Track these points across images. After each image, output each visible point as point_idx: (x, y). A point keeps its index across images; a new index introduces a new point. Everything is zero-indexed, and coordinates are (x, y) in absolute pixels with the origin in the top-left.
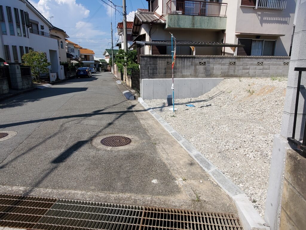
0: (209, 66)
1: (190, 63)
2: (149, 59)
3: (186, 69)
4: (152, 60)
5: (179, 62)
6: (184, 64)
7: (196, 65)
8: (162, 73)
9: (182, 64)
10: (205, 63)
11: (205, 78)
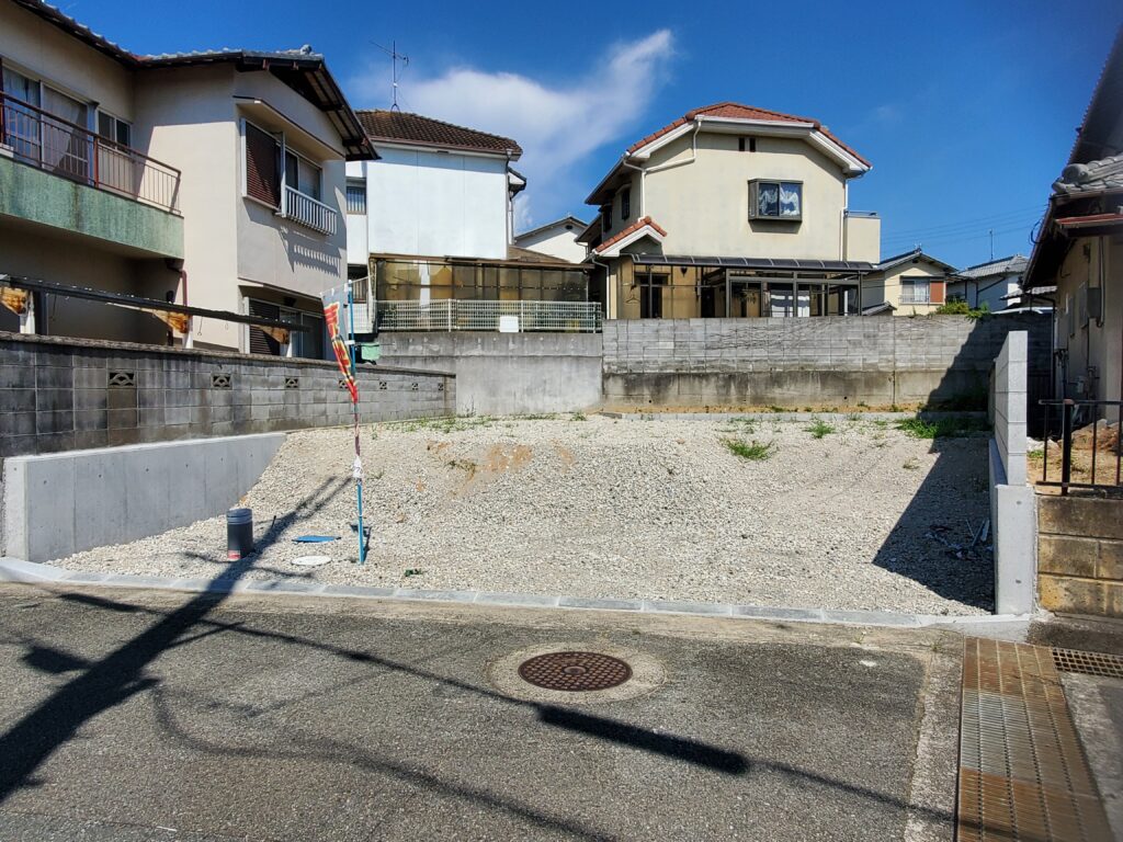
0: (240, 390)
1: (188, 380)
2: (34, 356)
3: (178, 402)
4: (48, 363)
5: (153, 375)
6: (169, 382)
7: (203, 388)
8: (90, 424)
9: (162, 383)
10: (228, 379)
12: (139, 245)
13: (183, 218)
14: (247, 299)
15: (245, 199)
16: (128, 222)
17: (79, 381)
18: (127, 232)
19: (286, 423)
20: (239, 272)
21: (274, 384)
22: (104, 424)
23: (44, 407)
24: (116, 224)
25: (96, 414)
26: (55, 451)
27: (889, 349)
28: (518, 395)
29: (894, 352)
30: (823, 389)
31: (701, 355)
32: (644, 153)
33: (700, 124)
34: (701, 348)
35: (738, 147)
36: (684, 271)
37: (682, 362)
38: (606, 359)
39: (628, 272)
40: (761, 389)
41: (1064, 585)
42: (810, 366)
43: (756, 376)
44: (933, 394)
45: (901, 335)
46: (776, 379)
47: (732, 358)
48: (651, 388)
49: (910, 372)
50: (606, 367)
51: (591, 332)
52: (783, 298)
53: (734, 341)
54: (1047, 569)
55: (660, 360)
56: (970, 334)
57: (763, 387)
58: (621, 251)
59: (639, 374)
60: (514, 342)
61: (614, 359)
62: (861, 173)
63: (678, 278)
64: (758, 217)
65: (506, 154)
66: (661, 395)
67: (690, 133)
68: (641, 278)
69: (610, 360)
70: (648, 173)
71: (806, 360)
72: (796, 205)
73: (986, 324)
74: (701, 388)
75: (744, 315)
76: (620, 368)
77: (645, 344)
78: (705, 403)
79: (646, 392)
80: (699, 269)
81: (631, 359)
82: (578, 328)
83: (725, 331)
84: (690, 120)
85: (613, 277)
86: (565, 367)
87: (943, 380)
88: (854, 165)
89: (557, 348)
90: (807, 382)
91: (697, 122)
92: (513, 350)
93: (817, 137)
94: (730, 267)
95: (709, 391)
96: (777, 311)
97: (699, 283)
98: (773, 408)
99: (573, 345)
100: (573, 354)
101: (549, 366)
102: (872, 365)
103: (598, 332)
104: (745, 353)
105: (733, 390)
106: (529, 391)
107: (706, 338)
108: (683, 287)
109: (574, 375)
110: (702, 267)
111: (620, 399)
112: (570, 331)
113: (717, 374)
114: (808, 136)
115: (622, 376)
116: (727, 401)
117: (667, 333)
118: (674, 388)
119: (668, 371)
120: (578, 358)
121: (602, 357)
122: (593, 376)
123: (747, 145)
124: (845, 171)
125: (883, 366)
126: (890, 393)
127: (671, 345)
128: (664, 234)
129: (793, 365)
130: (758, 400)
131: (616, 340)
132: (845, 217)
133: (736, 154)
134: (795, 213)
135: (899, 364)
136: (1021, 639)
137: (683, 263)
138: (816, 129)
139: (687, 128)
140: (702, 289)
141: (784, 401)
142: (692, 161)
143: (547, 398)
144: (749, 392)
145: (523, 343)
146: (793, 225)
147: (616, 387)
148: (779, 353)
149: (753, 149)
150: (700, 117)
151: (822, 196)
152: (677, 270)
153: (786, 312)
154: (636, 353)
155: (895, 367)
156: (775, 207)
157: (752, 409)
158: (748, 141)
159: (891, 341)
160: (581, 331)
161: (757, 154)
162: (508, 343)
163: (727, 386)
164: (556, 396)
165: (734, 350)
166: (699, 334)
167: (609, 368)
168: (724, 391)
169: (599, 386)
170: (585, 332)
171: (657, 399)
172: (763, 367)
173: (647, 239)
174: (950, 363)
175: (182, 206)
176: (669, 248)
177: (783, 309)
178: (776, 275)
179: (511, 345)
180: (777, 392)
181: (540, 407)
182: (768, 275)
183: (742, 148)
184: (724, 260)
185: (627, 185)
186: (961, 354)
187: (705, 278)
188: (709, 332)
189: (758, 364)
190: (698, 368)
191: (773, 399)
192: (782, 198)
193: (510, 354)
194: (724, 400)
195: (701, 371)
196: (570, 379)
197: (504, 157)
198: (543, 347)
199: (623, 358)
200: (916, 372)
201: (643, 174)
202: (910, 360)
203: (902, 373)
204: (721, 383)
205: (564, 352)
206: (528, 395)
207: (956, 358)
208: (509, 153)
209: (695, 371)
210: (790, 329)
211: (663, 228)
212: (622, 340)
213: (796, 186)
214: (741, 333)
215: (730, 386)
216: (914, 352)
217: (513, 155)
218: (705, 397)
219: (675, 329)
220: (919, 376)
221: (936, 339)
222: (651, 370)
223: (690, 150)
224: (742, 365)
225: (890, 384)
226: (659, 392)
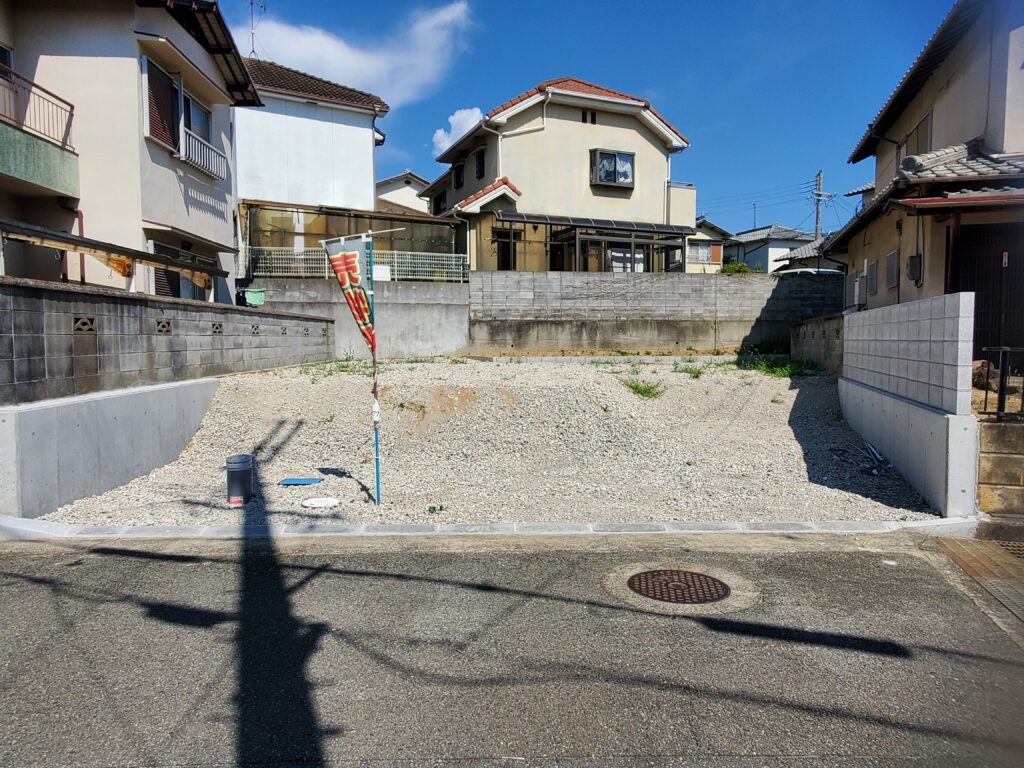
0: (178, 335)
1: (137, 325)
2: (10, 299)
3: (130, 348)
4: (23, 307)
5: (109, 320)
6: (122, 326)
7: (150, 334)
8: (60, 373)
9: (116, 328)
10: (169, 324)
11: (173, 381)
12: (38, 182)
13: (77, 155)
14: (151, 242)
15: (146, 139)
16: (26, 156)
17: (50, 327)
18: (26, 167)
19: (214, 369)
20: (143, 215)
21: (204, 330)
22: (71, 372)
23: (20, 355)
24: (15, 158)
25: (63, 361)
26: (30, 400)
27: (712, 301)
28: (393, 340)
29: (715, 304)
30: (659, 336)
31: (557, 305)
32: (501, 118)
33: (550, 95)
34: (557, 298)
35: (581, 117)
36: (535, 228)
37: (540, 310)
38: (472, 307)
39: (487, 227)
40: (609, 336)
41: (998, 492)
42: (649, 315)
43: (604, 324)
44: (746, 340)
45: (721, 290)
46: (621, 327)
47: (583, 307)
48: (513, 334)
49: (727, 321)
50: (472, 315)
51: (459, 282)
52: (622, 255)
53: (585, 292)
54: (986, 479)
55: (521, 308)
56: (774, 290)
57: (610, 333)
58: (482, 208)
59: (502, 321)
60: (388, 290)
61: (479, 307)
62: (682, 149)
63: (529, 234)
64: (598, 182)
65: (374, 110)
66: (522, 340)
67: (542, 103)
68: (499, 235)
69: (477, 308)
70: (504, 136)
71: (645, 310)
72: (630, 174)
73: (786, 282)
74: (557, 334)
75: (585, 269)
76: (486, 315)
77: (507, 294)
78: (560, 347)
79: (509, 338)
80: (548, 226)
81: (495, 308)
82: (446, 278)
83: (577, 284)
84: (541, 91)
85: (473, 232)
86: (435, 314)
87: (753, 328)
88: (676, 142)
89: (428, 296)
90: (647, 329)
91: (547, 93)
92: (387, 298)
93: (647, 115)
94: (579, 227)
95: (564, 337)
96: (617, 266)
97: (548, 239)
98: (619, 351)
99: (443, 293)
100: (442, 302)
101: (420, 313)
102: (698, 315)
103: (465, 282)
104: (595, 304)
105: (585, 336)
106: (403, 336)
107: (561, 289)
108: (534, 242)
109: (443, 321)
110: (551, 225)
111: (485, 344)
112: (438, 281)
113: (571, 322)
114: (640, 114)
115: (488, 323)
116: (579, 346)
117: (527, 284)
118: (533, 333)
119: (528, 319)
120: (447, 306)
121: (469, 305)
122: (461, 322)
123: (589, 118)
124: (668, 146)
125: (708, 317)
126: (712, 340)
127: (530, 295)
128: (519, 194)
129: (634, 314)
130: (605, 345)
131: (481, 290)
132: (669, 187)
133: (580, 124)
134: (629, 180)
135: (719, 315)
136: (971, 536)
137: (536, 221)
138: (646, 107)
139: (538, 98)
140: (551, 245)
141: (627, 345)
142: (543, 129)
143: (419, 343)
144: (598, 338)
145: (397, 291)
146: (626, 191)
147: (482, 333)
148: (623, 304)
149: (593, 122)
150: (550, 89)
151: (650, 169)
152: (529, 227)
153: (625, 268)
154: (501, 302)
155: (716, 317)
156: (612, 175)
157: (602, 352)
158: (590, 114)
159: (713, 295)
160: (448, 281)
161: (597, 126)
162: (383, 291)
163: (579, 332)
164: (427, 341)
165: (585, 301)
166: (556, 286)
167: (475, 315)
168: (576, 337)
169: (467, 331)
170: (452, 281)
171: (519, 342)
172: (611, 316)
173: (504, 198)
174: (758, 315)
175: (75, 142)
176: (523, 207)
177: (621, 265)
178: (613, 235)
179: (386, 293)
180: (621, 338)
181: (413, 349)
182: (607, 235)
183: (584, 120)
184: (575, 220)
185: (484, 147)
186: (766, 307)
187: (554, 235)
188: (564, 284)
189: (605, 313)
190: (554, 316)
191: (618, 344)
192: (618, 167)
193: (385, 301)
194: (576, 345)
195: (557, 319)
196: (440, 325)
197: (373, 112)
198: (415, 294)
199: (488, 306)
200: (732, 321)
201: (500, 137)
202: (728, 311)
203: (721, 322)
204: (574, 330)
205: (435, 300)
206: (402, 340)
207: (763, 310)
208: (377, 109)
209: (552, 319)
210: (632, 283)
211: (518, 188)
212: (487, 289)
213: (630, 157)
214: (592, 286)
215: (582, 333)
216: (731, 304)
217: (380, 111)
218: (560, 342)
219: (534, 280)
220: (735, 323)
221: (748, 294)
222: (513, 317)
223: (540, 118)
224: (591, 314)
225: (712, 331)
226: (520, 337)
